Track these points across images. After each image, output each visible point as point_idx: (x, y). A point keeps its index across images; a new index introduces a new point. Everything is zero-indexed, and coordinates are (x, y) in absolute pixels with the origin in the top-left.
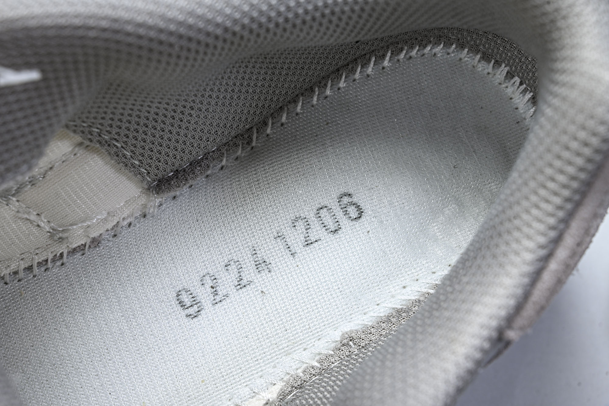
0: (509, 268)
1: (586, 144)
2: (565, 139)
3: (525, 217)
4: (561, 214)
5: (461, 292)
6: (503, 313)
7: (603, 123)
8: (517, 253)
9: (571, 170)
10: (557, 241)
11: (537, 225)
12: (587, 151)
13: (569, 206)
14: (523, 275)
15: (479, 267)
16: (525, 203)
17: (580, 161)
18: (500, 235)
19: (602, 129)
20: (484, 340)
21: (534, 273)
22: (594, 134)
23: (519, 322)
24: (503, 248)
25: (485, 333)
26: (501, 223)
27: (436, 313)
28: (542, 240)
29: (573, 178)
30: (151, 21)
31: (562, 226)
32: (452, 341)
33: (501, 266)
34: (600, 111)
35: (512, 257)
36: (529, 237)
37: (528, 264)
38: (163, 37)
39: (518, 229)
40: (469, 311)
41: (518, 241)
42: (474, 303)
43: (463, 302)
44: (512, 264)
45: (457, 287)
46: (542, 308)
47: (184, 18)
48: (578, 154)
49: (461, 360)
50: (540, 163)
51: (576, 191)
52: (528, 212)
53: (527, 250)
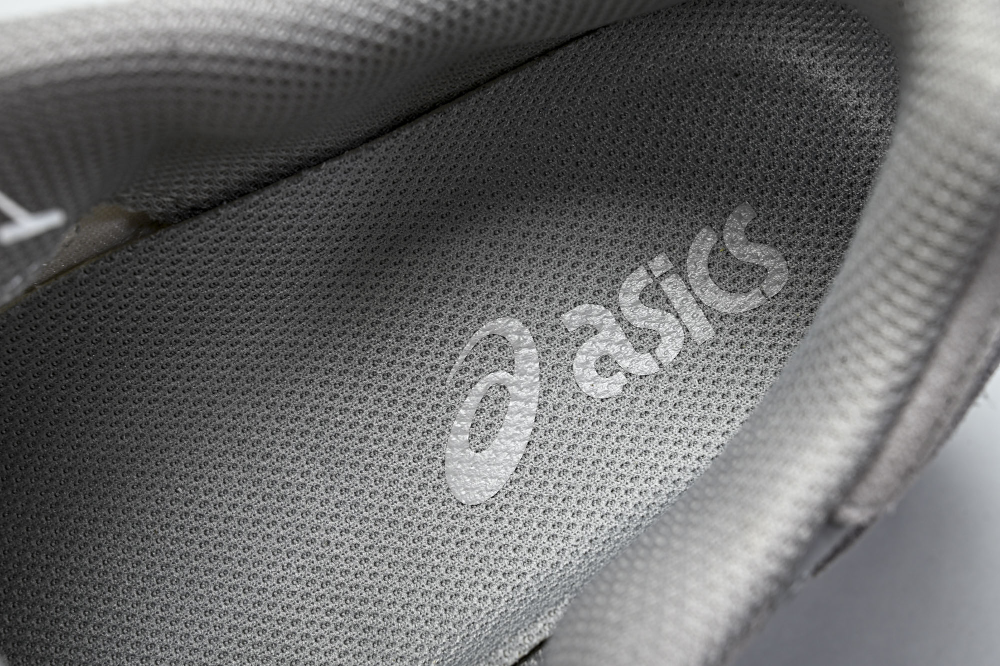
0: (844, 403)
1: (962, 195)
2: (927, 186)
3: (870, 317)
4: (929, 313)
5: (764, 442)
6: (833, 481)
7: (988, 158)
8: (857, 378)
9: (939, 238)
10: (926, 358)
11: (889, 332)
12: (964, 207)
13: (943, 300)
14: (867, 416)
15: (798, 401)
16: (869, 295)
17: (952, 224)
18: (831, 345)
19: (988, 170)
20: (801, 526)
21: (888, 412)
22: (976, 178)
23: (865, 493)
24: (837, 369)
25: (802, 514)
26: (833, 326)
27: (723, 479)
28: (898, 356)
29: (944, 252)
30: (231, 49)
31: (932, 333)
32: (746, 526)
33: (832, 399)
34: (983, 139)
35: (850, 385)
36: (877, 352)
37: (876, 396)
38: (254, 71)
39: (860, 337)
40: (774, 476)
41: (859, 358)
42: (786, 462)
43: (768, 459)
44: (851, 396)
45: (760, 434)
46: (911, 471)
47: (288, 35)
48: (950, 212)
49: (758, 557)
50: (890, 228)
51: (951, 274)
52: (874, 308)
53: (875, 373)
